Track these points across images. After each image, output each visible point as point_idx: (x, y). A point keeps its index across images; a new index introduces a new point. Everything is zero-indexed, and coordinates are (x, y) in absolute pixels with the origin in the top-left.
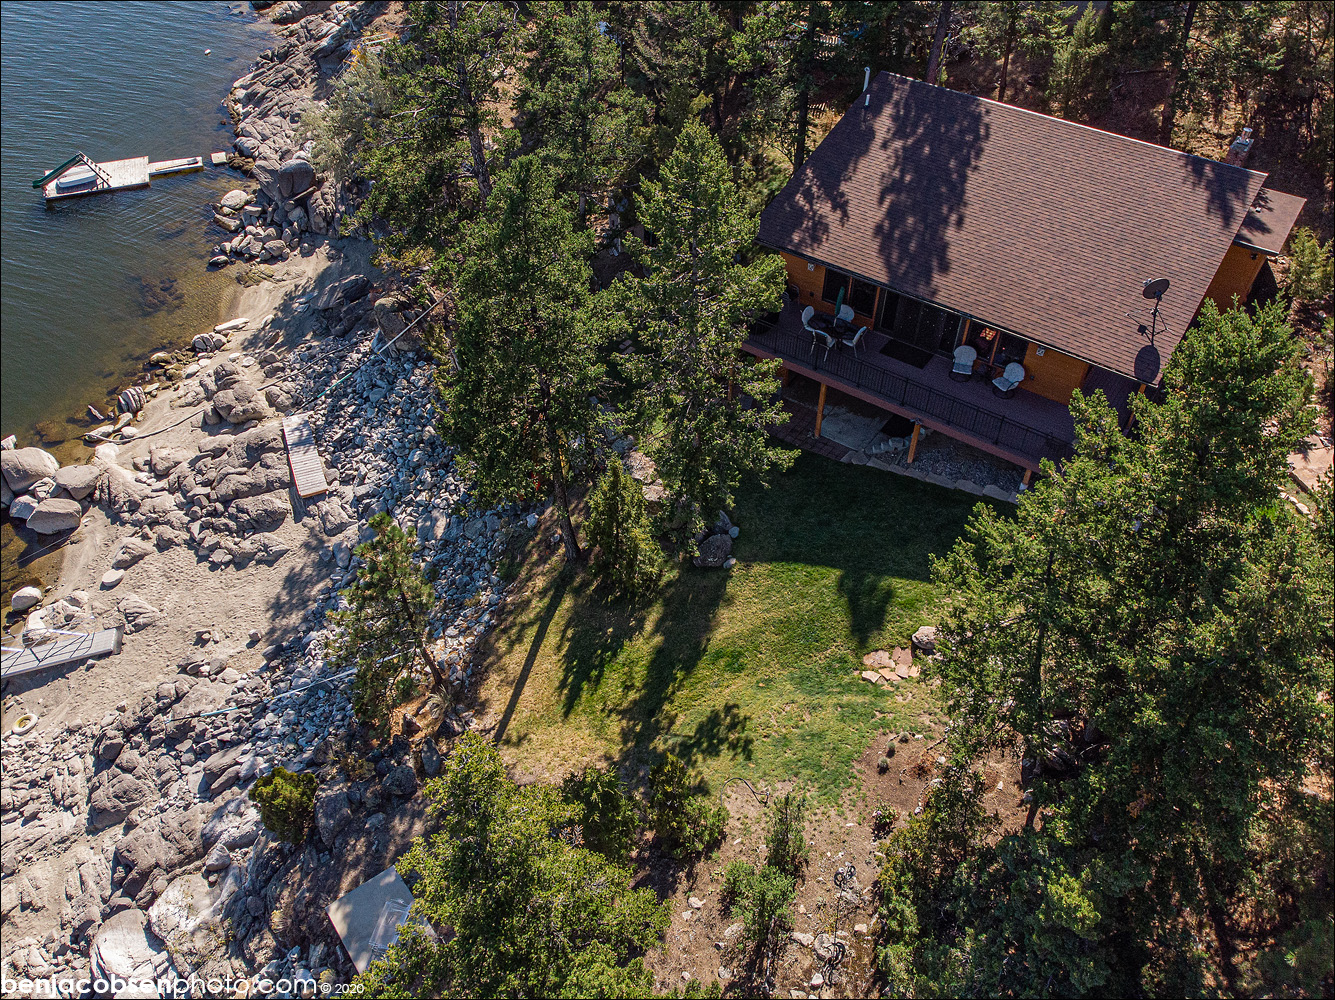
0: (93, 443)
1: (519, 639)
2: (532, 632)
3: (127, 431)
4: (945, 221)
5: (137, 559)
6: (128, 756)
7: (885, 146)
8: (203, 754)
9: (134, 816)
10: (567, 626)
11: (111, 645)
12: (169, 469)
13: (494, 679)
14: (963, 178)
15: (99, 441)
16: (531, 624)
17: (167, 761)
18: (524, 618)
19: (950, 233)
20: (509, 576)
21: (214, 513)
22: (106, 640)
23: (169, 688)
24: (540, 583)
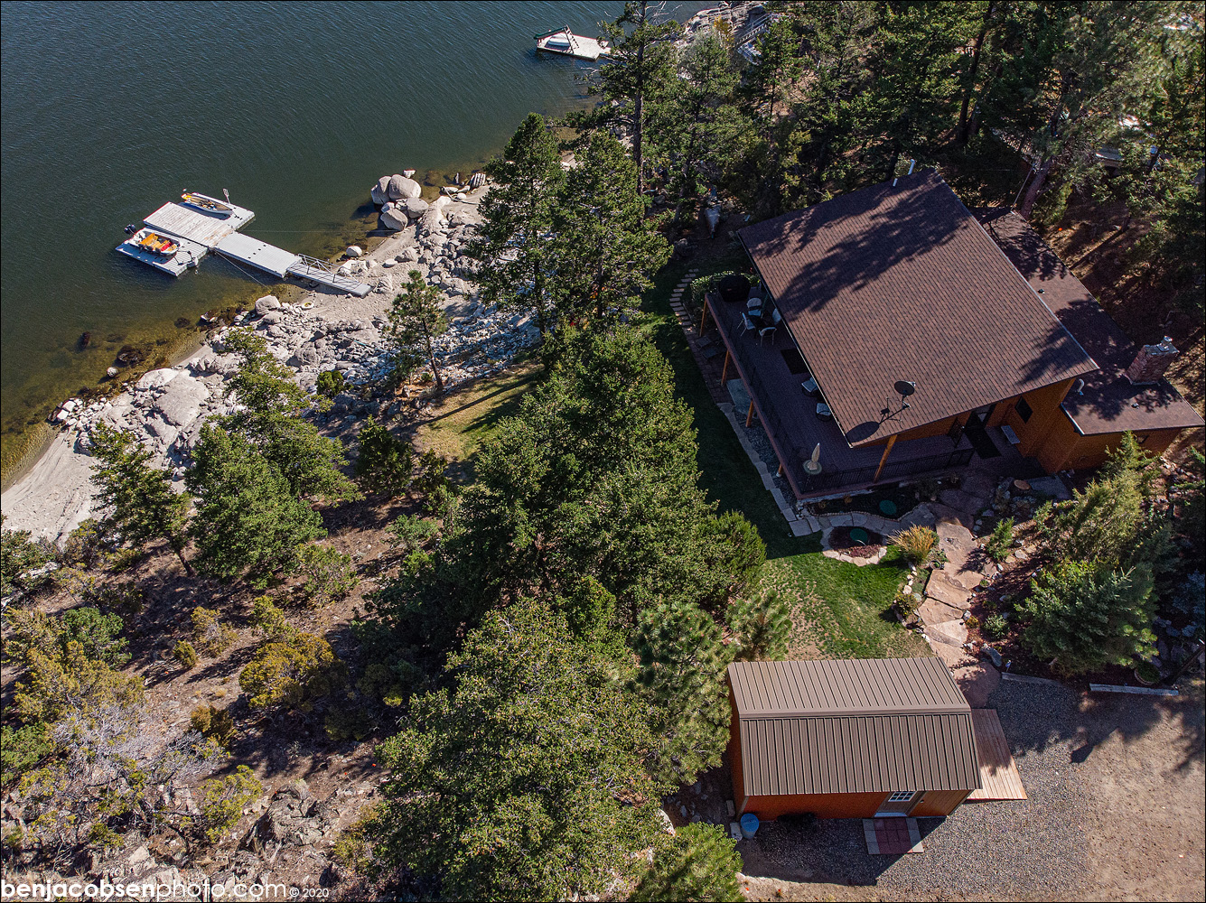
0: (443, 193)
1: (486, 389)
2: (494, 390)
3: (462, 196)
4: (851, 282)
5: (407, 260)
6: (323, 342)
7: (873, 218)
8: (344, 358)
9: (303, 368)
10: (510, 397)
11: (362, 293)
12: (457, 224)
13: (459, 398)
14: (896, 261)
15: (446, 194)
16: (499, 386)
17: (332, 353)
18: (499, 382)
19: (846, 292)
20: (516, 361)
21: (450, 257)
22: (362, 289)
23: (358, 323)
24: (524, 371)
